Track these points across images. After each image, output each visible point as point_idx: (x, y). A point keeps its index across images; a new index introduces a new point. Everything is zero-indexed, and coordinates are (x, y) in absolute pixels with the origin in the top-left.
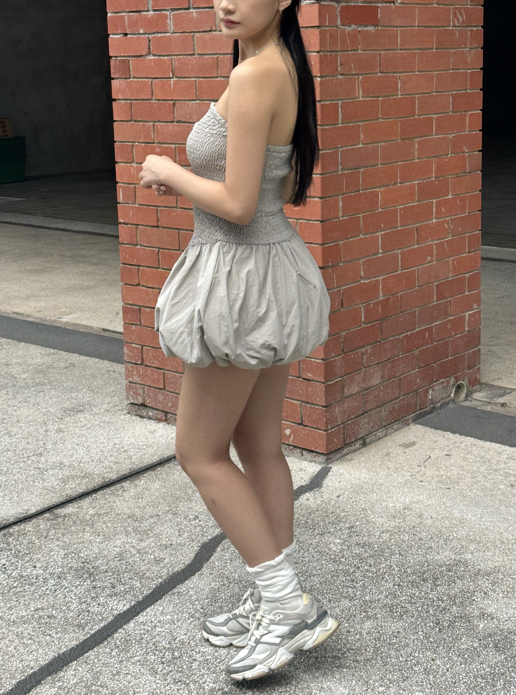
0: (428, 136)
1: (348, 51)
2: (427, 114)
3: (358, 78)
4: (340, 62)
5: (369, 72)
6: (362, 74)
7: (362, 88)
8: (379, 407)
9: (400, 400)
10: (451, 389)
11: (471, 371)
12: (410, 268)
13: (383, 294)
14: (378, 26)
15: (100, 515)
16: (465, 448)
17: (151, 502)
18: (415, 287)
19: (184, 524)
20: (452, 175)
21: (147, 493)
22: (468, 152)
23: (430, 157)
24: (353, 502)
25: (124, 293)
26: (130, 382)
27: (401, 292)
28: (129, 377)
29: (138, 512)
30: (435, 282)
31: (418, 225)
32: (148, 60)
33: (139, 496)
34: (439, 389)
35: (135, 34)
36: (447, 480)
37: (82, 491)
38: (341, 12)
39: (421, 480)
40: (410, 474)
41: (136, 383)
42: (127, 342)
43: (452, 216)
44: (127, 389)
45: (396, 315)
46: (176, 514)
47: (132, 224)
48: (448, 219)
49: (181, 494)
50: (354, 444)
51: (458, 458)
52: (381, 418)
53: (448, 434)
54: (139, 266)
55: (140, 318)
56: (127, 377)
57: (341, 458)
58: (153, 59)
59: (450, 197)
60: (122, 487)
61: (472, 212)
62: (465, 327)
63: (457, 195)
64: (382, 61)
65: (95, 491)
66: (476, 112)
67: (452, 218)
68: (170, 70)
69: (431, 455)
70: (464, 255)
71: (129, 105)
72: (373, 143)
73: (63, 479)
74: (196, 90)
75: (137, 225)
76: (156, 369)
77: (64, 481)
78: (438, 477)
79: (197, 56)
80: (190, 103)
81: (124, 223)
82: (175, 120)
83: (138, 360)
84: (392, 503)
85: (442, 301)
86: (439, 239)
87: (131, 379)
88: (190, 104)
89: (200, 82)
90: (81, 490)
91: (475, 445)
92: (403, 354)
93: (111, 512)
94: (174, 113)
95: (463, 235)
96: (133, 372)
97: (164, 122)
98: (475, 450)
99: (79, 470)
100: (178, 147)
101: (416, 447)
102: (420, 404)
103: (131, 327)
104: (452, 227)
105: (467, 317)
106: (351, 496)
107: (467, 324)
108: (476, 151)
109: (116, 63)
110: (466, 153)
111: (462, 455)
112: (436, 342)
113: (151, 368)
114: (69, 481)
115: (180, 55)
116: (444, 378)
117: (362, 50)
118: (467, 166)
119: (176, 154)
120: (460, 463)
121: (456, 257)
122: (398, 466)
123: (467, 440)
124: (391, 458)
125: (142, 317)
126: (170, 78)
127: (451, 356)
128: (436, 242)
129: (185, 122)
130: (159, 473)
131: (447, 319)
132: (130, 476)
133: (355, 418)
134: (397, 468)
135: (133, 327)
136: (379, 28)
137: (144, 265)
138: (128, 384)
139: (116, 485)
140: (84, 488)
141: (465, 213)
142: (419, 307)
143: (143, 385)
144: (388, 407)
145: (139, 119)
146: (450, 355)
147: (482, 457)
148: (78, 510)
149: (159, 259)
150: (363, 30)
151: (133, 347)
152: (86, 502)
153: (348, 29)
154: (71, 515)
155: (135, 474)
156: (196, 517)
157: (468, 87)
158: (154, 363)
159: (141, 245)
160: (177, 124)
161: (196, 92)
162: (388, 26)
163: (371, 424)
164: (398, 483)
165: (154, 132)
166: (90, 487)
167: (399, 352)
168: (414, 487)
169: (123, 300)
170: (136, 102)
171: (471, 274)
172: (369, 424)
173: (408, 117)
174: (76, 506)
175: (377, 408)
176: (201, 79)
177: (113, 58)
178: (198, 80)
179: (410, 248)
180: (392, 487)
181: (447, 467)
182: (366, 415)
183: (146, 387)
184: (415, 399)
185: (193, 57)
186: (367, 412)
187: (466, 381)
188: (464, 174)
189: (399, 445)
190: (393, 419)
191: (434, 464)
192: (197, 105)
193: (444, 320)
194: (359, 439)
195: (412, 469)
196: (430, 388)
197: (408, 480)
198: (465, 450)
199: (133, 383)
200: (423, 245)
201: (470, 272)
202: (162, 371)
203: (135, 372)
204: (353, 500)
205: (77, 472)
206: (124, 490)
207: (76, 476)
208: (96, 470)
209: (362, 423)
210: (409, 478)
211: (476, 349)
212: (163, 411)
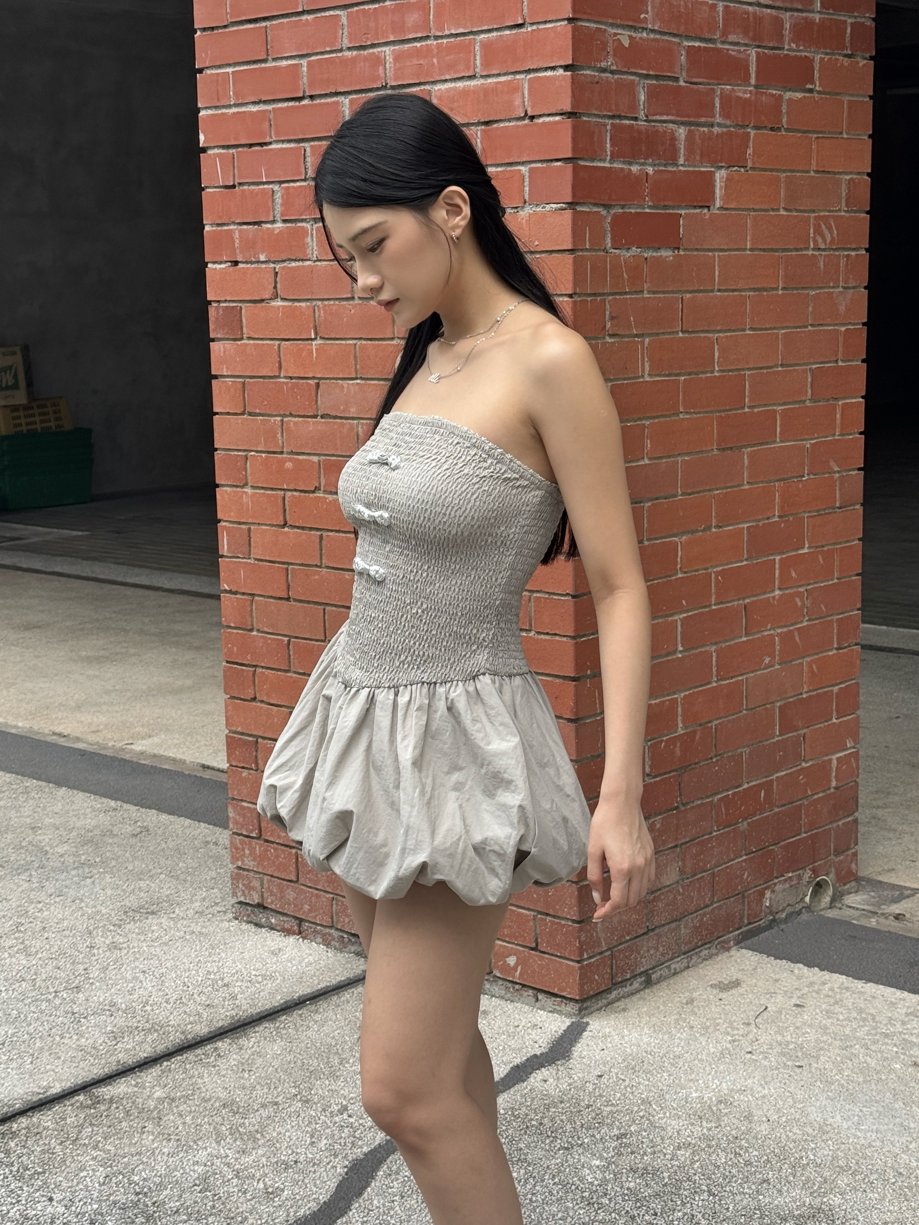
0: (767, 443)
1: (626, 293)
2: (765, 405)
3: (643, 343)
4: (611, 313)
5: (662, 331)
6: (649, 335)
7: (650, 360)
8: (676, 921)
9: (713, 909)
10: (804, 888)
11: (842, 858)
12: (732, 678)
13: (683, 723)
14: (678, 249)
15: (173, 1100)
16: (830, 993)
17: (266, 1077)
18: (741, 712)
19: (321, 1122)
20: (809, 512)
21: (259, 1061)
22: (839, 472)
23: (771, 482)
24: (626, 1087)
25: (230, 713)
26: (239, 868)
27: (717, 719)
28: (238, 859)
29: (240, 1097)
30: (778, 701)
31: (747, 601)
32: (273, 307)
33: (245, 1067)
34: (784, 890)
35: (252, 263)
36: (797, 1052)
37: (145, 1055)
38: (613, 223)
39: (750, 1050)
40: (730, 1038)
41: (248, 870)
42: (233, 799)
43: (809, 584)
44: (232, 878)
45: (707, 760)
46: (307, 1101)
47: (244, 594)
48: (802, 589)
49: (319, 1065)
50: (629, 983)
51: (818, 1011)
52: (680, 939)
53: (799, 969)
54: (256, 666)
55: (256, 757)
56: (234, 859)
57: (606, 1006)
58: (282, 306)
59: (806, 551)
60: (216, 1049)
61: (845, 577)
62: (830, 781)
63: (817, 547)
64: (685, 311)
65: (168, 1055)
66: (854, 401)
67: (809, 587)
68: (311, 325)
69: (769, 1006)
70: (831, 653)
71: (240, 386)
72: (670, 457)
73: (113, 1032)
74: (356, 361)
75: (253, 595)
76: (283, 848)
77: (115, 1037)
78: (780, 1045)
79: (357, 301)
80: (345, 383)
81: (230, 592)
82: (320, 413)
83: (252, 831)
84: (696, 1091)
85: (790, 735)
86: (785, 626)
87: (240, 863)
88: (346, 386)
89: (362, 348)
90: (145, 1052)
91: (847, 989)
92: (719, 830)
93: (193, 1094)
94: (317, 401)
95: (829, 618)
96: (243, 850)
97: (300, 416)
98: (847, 998)
99: (143, 1017)
100: (324, 460)
101: (741, 990)
102: (748, 915)
103: (242, 772)
104: (808, 603)
105: (835, 763)
106: (623, 1077)
107: (834, 774)
108: (853, 470)
109: (218, 313)
110: (835, 472)
111: (824, 1006)
112: (778, 807)
113: (275, 845)
114: (123, 1038)
115: (328, 299)
116: (793, 872)
117: (649, 292)
118: (838, 496)
119: (319, 473)
120: (821, 1022)
121: (816, 657)
122: (708, 1024)
123: (833, 980)
124: (696, 1010)
125: (259, 756)
126: (311, 339)
127: (805, 833)
128: (779, 631)
129: (336, 417)
130: (282, 1026)
131: (799, 767)
132: (231, 1030)
133: (631, 939)
134: (708, 1027)
135: (245, 773)
136: (682, 253)
137: (263, 665)
138: (236, 871)
139: (206, 1045)
140: (150, 1049)
141: (832, 580)
142: (748, 746)
143: (260, 873)
144: (692, 921)
145: (258, 411)
146: (803, 830)
147: (861, 1011)
148: (136, 1089)
149: (289, 655)
150: (652, 257)
151: (243, 808)
152: (150, 1076)
153: (626, 254)
154: (122, 1099)
155: (239, 1027)
156: (345, 1108)
157: (840, 356)
158: (279, 837)
159: (258, 631)
160: (323, 420)
161: (356, 365)
162: (697, 250)
163: (661, 949)
164: (708, 1055)
165: (282, 433)
166: (161, 1048)
167: (712, 827)
168: (738, 1062)
169: (227, 725)
170: (252, 380)
171: (843, 686)
172: (657, 949)
173: (731, 410)
174: (133, 1083)
175: (672, 922)
176: (364, 342)
177: (214, 305)
178: (359, 343)
179: (733, 642)
180: (696, 1062)
181: (797, 1028)
182: (651, 934)
183: (266, 878)
184: (740, 907)
185: (351, 302)
186: (653, 930)
187: (832, 875)
188: (831, 511)
189: (711, 986)
190: (701, 940)
191: (773, 1021)
192: (356, 387)
193: (794, 769)
194: (640, 974)
195: (733, 1029)
196: (766, 888)
197: (727, 1049)
198: (828, 996)
199: (244, 870)
200: (756, 636)
201: (841, 683)
202: (294, 851)
203: (247, 852)
204: (627, 1083)
205: (139, 1022)
206: (219, 1055)
207: (137, 1027)
208: (172, 1017)
209: (645, 949)
210: (729, 1046)
211: (850, 819)
212: (296, 918)
